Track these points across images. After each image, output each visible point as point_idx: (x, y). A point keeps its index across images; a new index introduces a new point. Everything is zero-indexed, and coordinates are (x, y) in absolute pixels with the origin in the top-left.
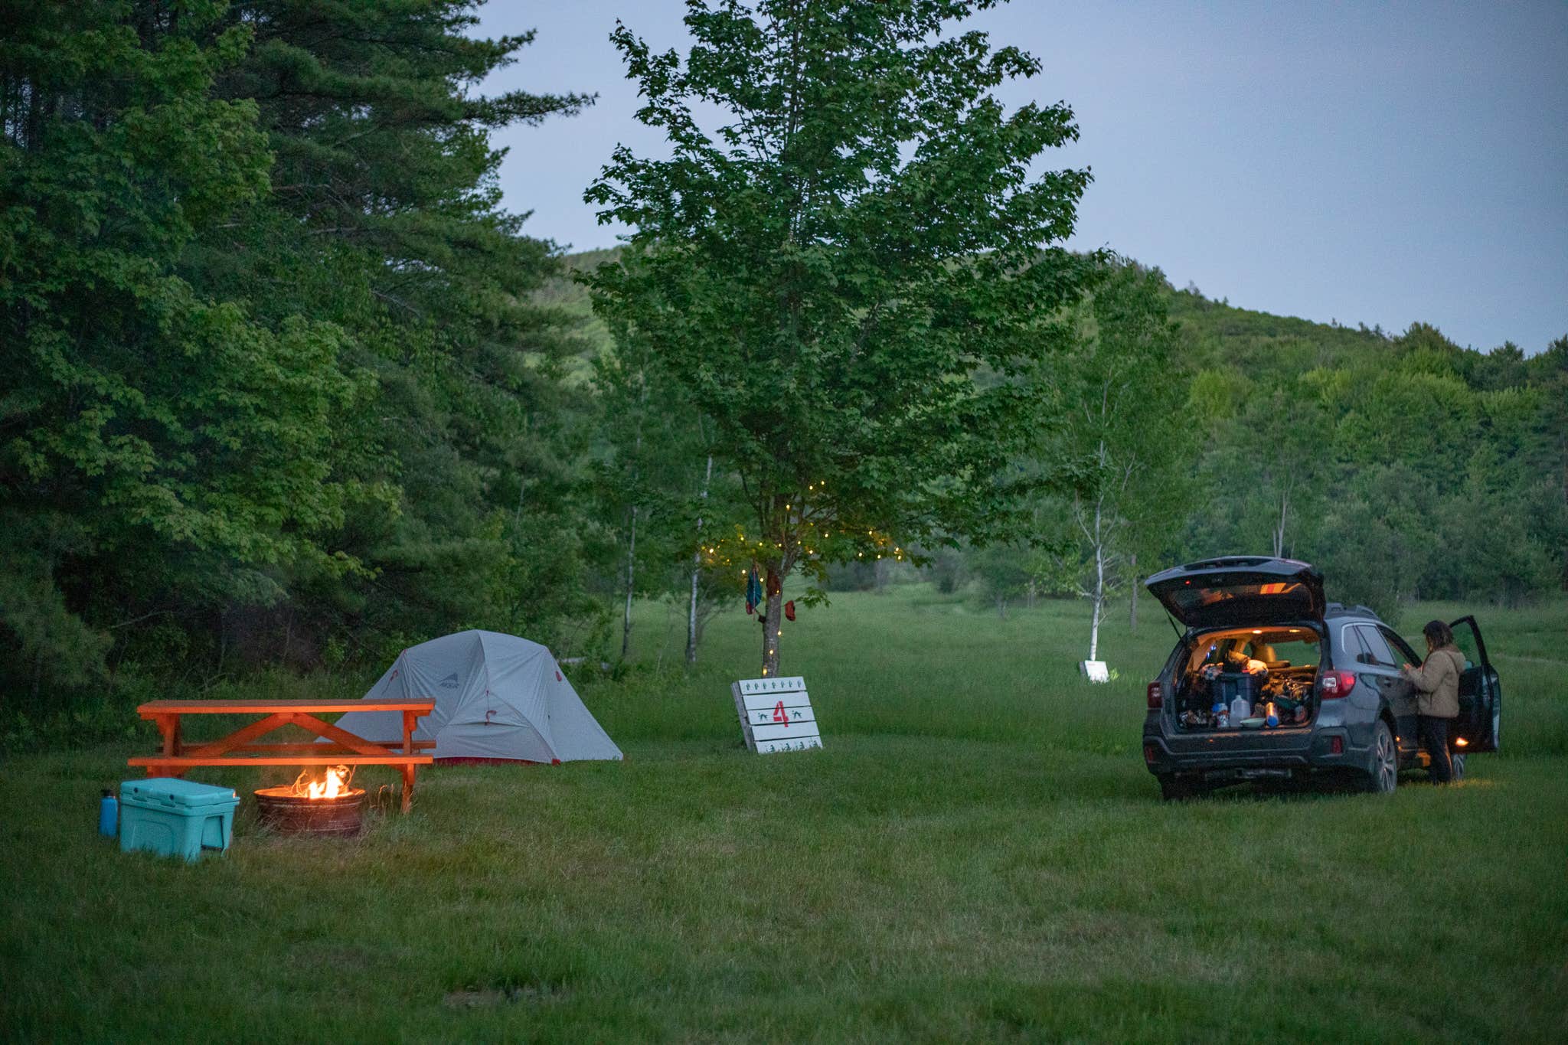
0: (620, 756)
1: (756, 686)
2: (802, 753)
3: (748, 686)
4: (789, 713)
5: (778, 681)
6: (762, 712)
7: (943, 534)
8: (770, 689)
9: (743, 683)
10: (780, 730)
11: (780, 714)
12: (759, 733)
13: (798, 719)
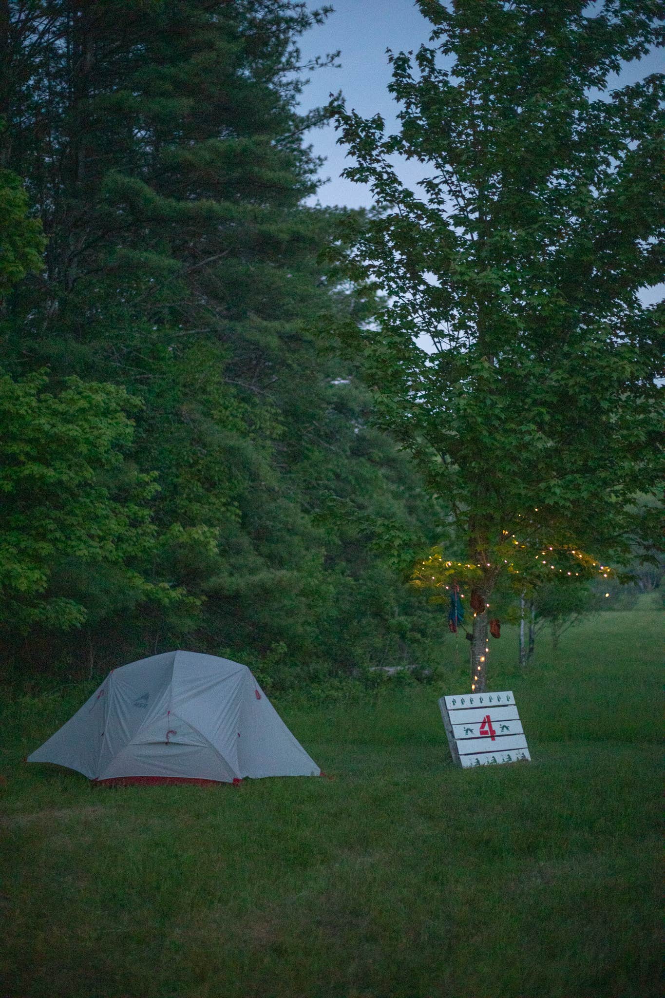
0: (317, 772)
1: (463, 702)
2: (508, 767)
3: (454, 702)
4: (496, 727)
5: (485, 696)
6: (467, 726)
7: (642, 551)
8: (477, 703)
9: (449, 699)
10: (486, 744)
11: (487, 728)
12: (463, 747)
13: (506, 732)
